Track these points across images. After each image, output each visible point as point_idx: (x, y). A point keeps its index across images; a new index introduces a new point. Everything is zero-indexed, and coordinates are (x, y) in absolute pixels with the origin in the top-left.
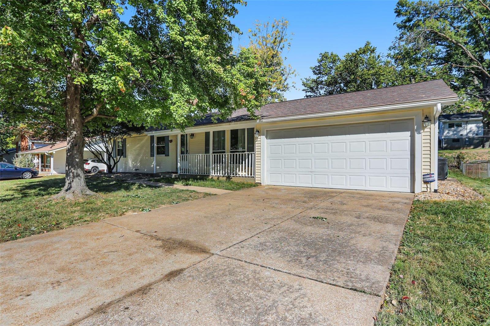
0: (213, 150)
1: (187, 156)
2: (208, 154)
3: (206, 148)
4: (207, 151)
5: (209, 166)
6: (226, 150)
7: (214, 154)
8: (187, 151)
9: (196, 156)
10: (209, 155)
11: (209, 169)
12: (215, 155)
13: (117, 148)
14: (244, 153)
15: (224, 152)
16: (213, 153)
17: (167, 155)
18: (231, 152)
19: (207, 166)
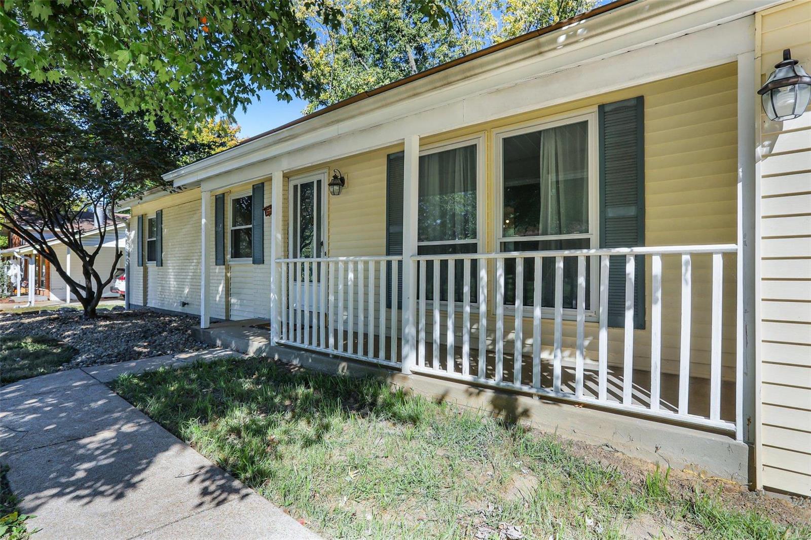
0: (420, 240)
1: (319, 264)
2: (395, 259)
3: (392, 230)
4: (394, 244)
5: (400, 307)
6: (481, 240)
7: (423, 259)
8: (322, 244)
9: (341, 265)
10: (400, 263)
11: (400, 321)
12: (430, 264)
13: (147, 239)
14: (581, 254)
15: (473, 248)
16: (421, 251)
17: (260, 260)
18: (505, 247)
19: (389, 306)
